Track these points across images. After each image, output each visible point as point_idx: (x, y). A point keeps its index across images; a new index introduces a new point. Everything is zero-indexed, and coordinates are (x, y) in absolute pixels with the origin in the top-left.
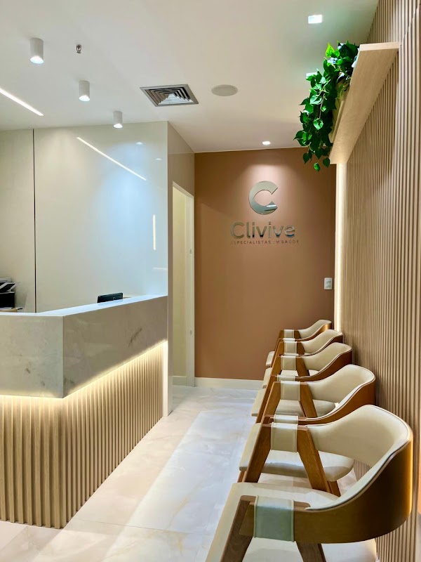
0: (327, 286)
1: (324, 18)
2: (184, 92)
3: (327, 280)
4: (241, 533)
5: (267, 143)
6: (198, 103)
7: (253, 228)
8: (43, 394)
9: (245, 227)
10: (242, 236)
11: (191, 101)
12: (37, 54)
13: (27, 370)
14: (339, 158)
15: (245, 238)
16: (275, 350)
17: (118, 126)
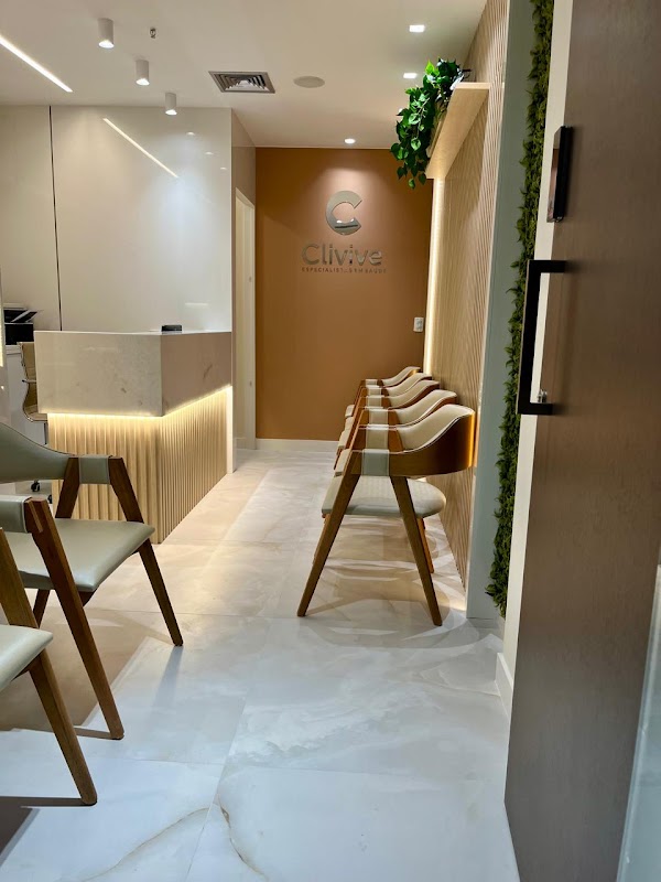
0: (417, 327)
1: (426, 29)
2: (261, 80)
3: (417, 320)
4: (353, 472)
5: (350, 141)
6: (274, 92)
7: (331, 251)
8: (140, 413)
9: (321, 249)
10: (317, 261)
11: (266, 89)
12: (106, 38)
13: (123, 390)
14: (437, 172)
15: (320, 265)
16: (355, 403)
17: (172, 112)
